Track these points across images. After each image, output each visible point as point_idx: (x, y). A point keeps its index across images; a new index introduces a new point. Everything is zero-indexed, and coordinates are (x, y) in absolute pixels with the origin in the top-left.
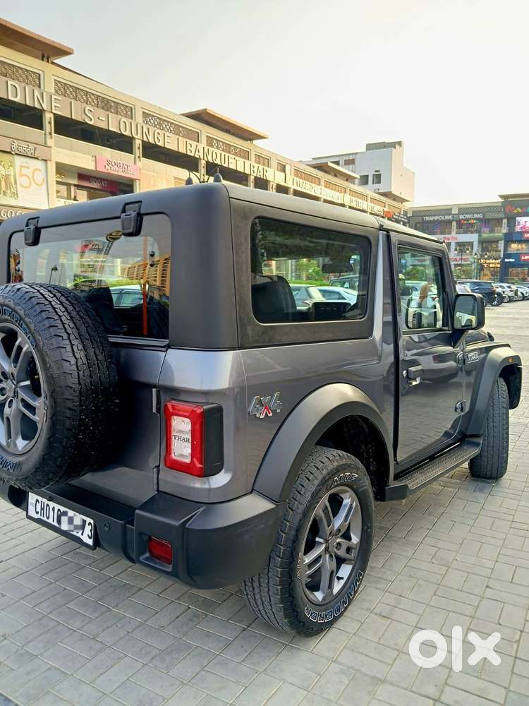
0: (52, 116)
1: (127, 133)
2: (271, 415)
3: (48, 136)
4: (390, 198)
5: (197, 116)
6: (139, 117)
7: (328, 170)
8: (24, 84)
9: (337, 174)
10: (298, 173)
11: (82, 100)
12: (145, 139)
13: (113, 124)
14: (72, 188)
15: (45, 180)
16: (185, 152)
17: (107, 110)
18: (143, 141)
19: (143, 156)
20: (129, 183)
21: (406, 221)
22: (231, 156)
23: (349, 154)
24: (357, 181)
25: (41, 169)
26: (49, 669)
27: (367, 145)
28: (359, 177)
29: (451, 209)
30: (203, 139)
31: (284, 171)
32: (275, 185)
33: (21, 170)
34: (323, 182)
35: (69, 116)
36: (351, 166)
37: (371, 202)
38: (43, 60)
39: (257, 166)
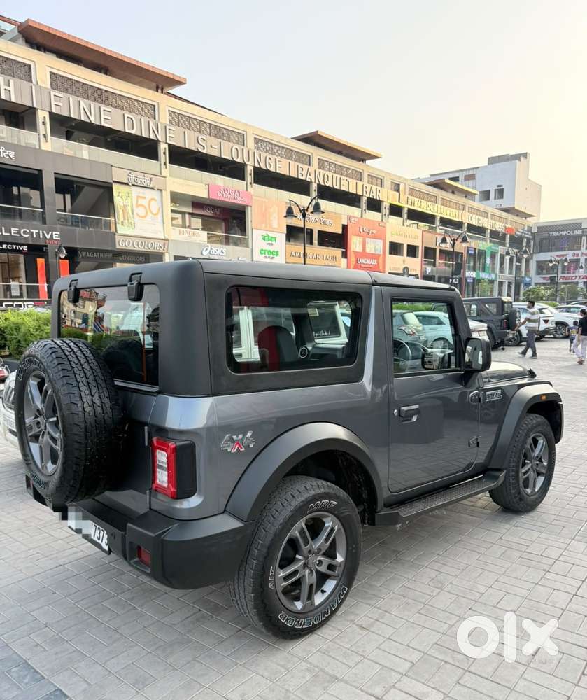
0: (166, 146)
1: (239, 160)
2: (243, 449)
3: (163, 166)
4: (512, 213)
5: (308, 139)
6: (250, 143)
7: (445, 187)
8: (139, 116)
9: (454, 190)
10: (412, 191)
11: (195, 129)
12: (257, 165)
13: (226, 151)
14: (187, 216)
15: (161, 209)
16: (296, 177)
17: (220, 138)
18: (255, 167)
19: (255, 182)
20: (242, 210)
21: (531, 237)
22: (343, 177)
23: (469, 169)
24: (477, 197)
25: (156, 198)
26: (74, 651)
27: (489, 158)
28: (478, 193)
29: (581, 224)
30: (315, 162)
31: (398, 191)
32: (388, 205)
33: (137, 201)
34: (440, 199)
35: (182, 146)
36: (471, 182)
37: (492, 219)
38: (157, 91)
39: (369, 186)
